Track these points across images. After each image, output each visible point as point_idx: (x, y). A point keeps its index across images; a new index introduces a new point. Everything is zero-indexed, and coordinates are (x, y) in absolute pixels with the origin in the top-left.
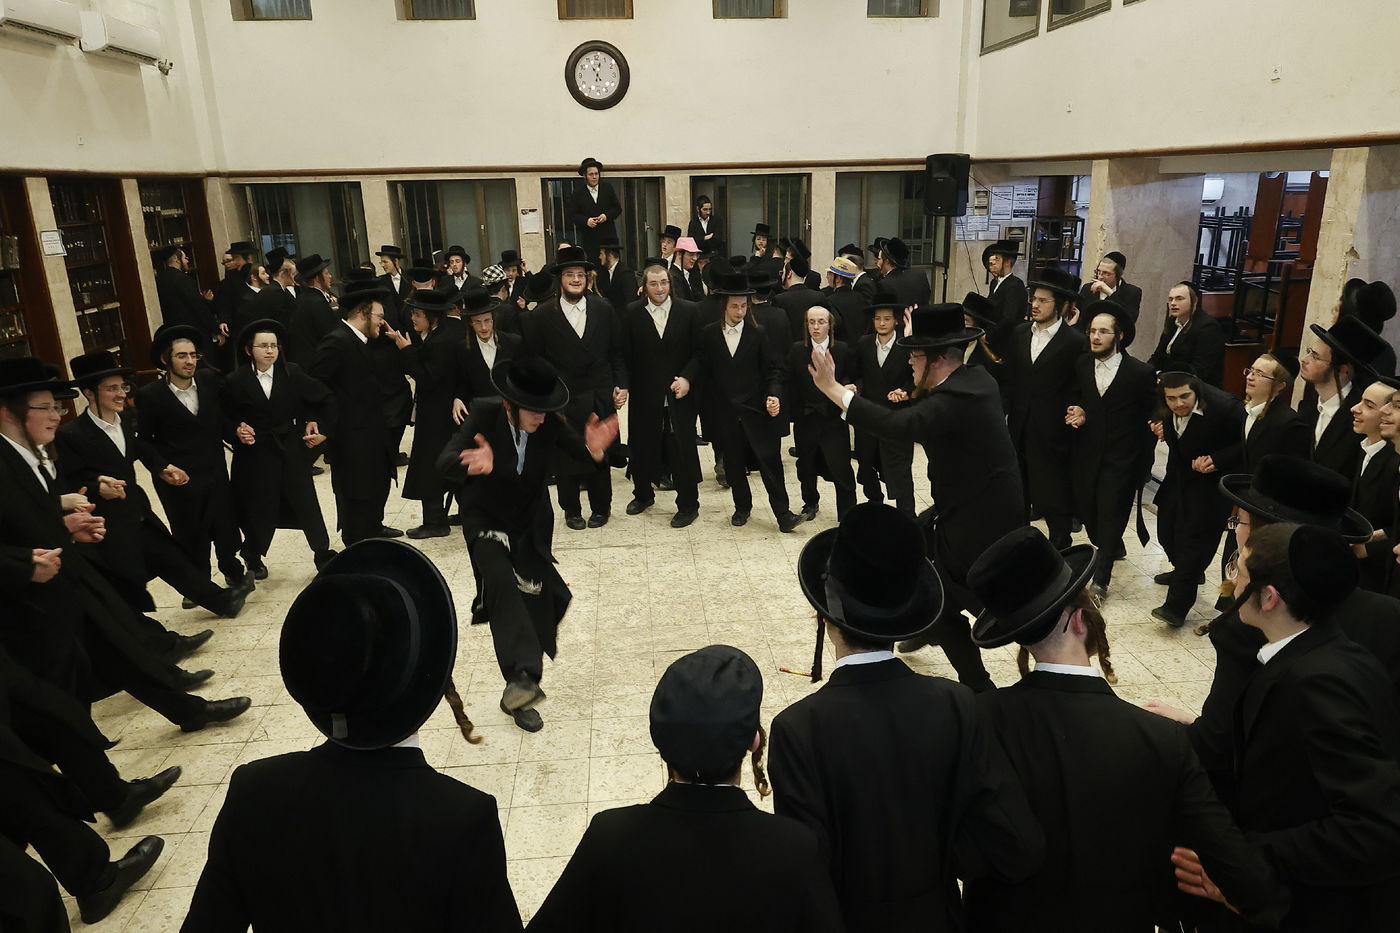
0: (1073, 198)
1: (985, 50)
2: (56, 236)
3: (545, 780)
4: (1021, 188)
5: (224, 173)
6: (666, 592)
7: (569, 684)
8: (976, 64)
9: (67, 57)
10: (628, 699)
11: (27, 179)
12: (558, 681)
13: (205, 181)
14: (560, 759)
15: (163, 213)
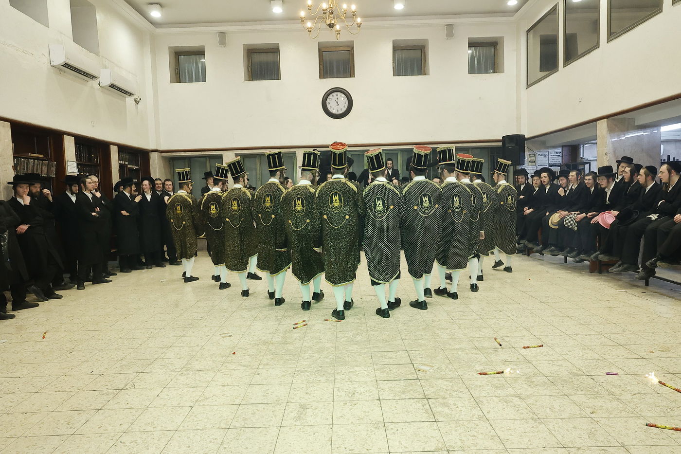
0: (581, 156)
1: (529, 86)
2: (75, 164)
3: (304, 412)
4: (552, 151)
5: (159, 151)
6: (377, 326)
7: (320, 365)
8: (524, 92)
9: (92, 87)
10: (357, 373)
11: (65, 136)
12: (313, 364)
13: (150, 154)
14: (314, 401)
15: (129, 166)
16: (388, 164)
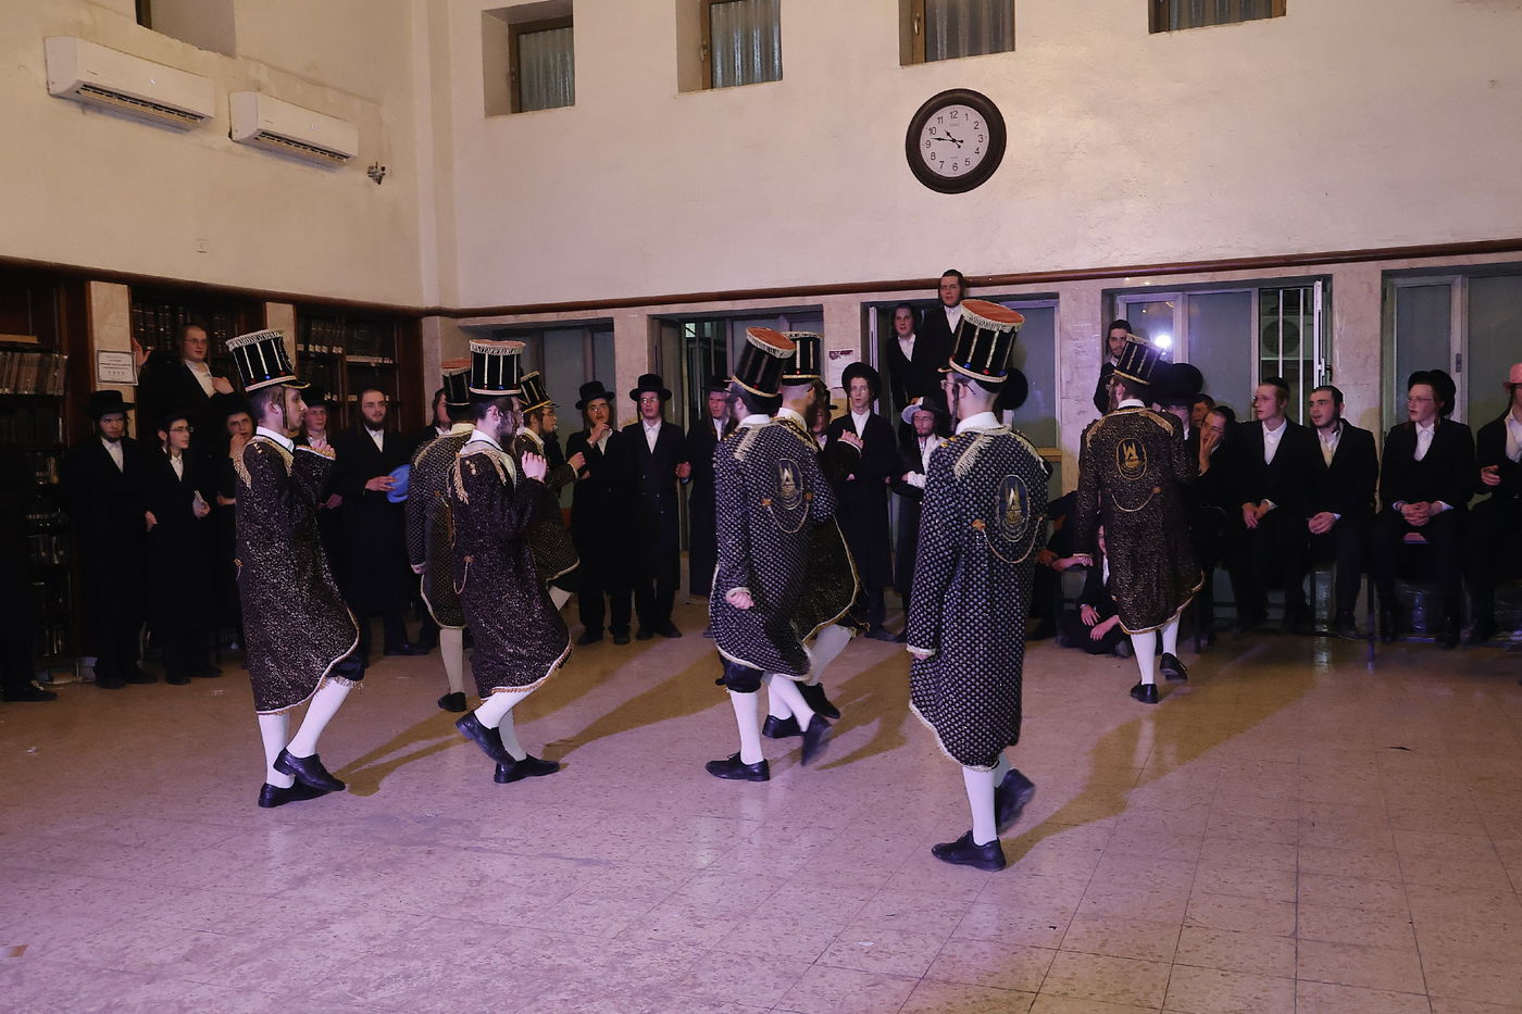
2: (126, 360)
5: (450, 311)
13: (423, 322)
15: (351, 359)
16: (1114, 339)
